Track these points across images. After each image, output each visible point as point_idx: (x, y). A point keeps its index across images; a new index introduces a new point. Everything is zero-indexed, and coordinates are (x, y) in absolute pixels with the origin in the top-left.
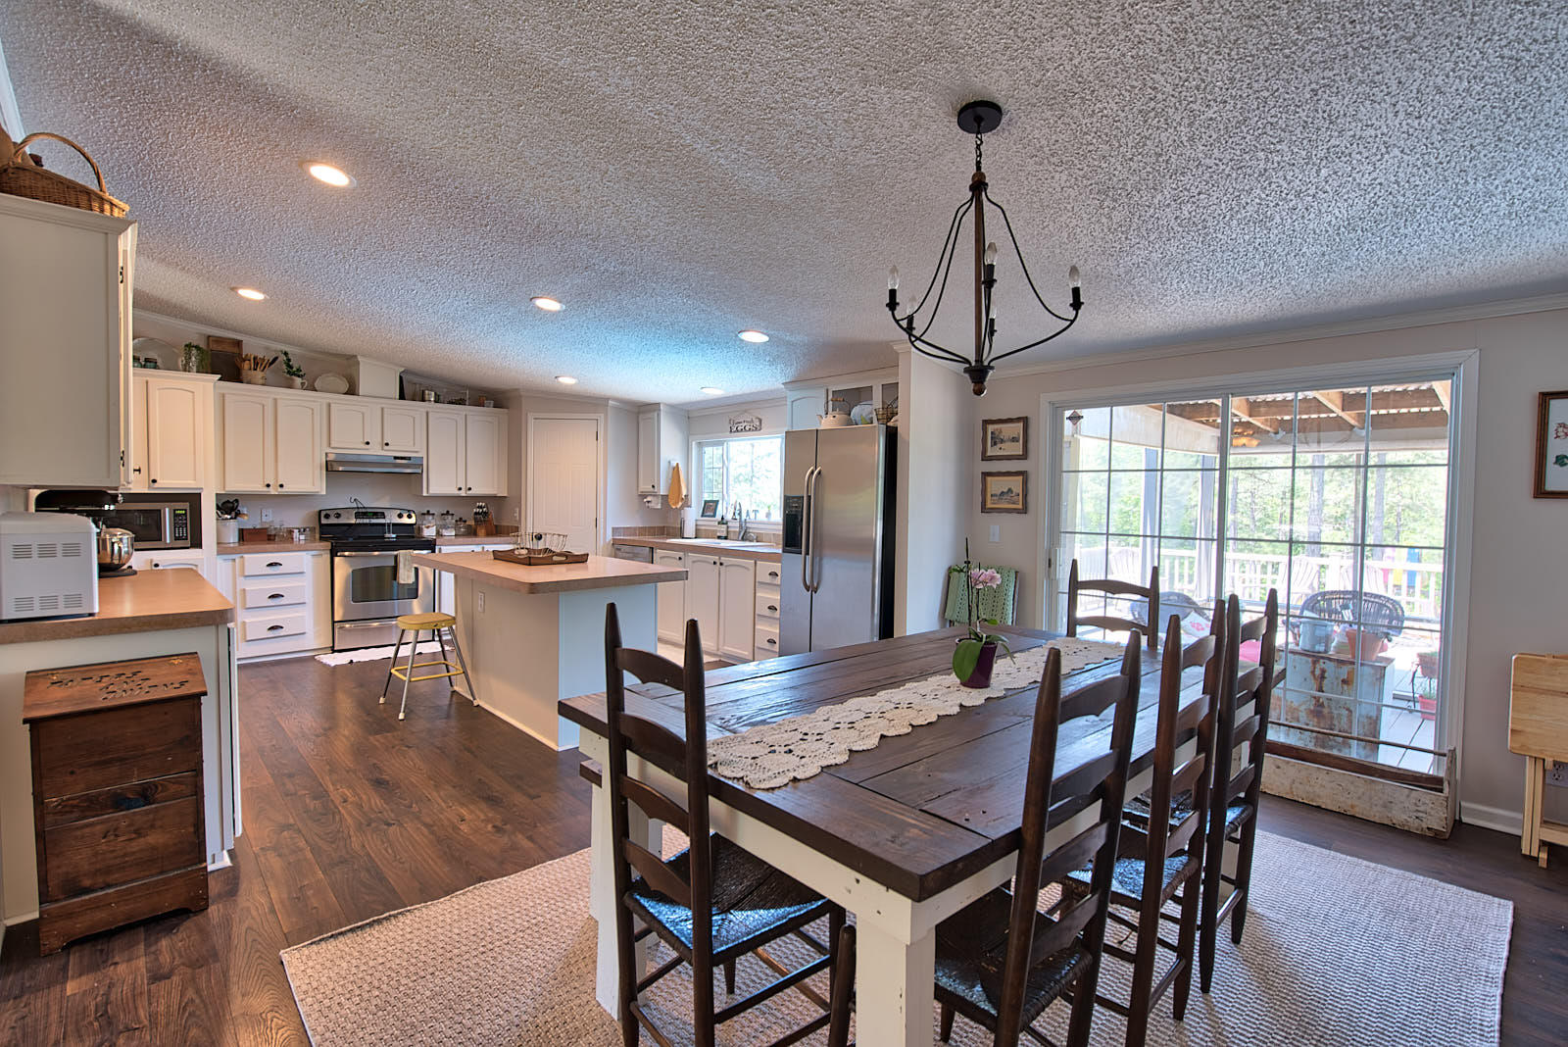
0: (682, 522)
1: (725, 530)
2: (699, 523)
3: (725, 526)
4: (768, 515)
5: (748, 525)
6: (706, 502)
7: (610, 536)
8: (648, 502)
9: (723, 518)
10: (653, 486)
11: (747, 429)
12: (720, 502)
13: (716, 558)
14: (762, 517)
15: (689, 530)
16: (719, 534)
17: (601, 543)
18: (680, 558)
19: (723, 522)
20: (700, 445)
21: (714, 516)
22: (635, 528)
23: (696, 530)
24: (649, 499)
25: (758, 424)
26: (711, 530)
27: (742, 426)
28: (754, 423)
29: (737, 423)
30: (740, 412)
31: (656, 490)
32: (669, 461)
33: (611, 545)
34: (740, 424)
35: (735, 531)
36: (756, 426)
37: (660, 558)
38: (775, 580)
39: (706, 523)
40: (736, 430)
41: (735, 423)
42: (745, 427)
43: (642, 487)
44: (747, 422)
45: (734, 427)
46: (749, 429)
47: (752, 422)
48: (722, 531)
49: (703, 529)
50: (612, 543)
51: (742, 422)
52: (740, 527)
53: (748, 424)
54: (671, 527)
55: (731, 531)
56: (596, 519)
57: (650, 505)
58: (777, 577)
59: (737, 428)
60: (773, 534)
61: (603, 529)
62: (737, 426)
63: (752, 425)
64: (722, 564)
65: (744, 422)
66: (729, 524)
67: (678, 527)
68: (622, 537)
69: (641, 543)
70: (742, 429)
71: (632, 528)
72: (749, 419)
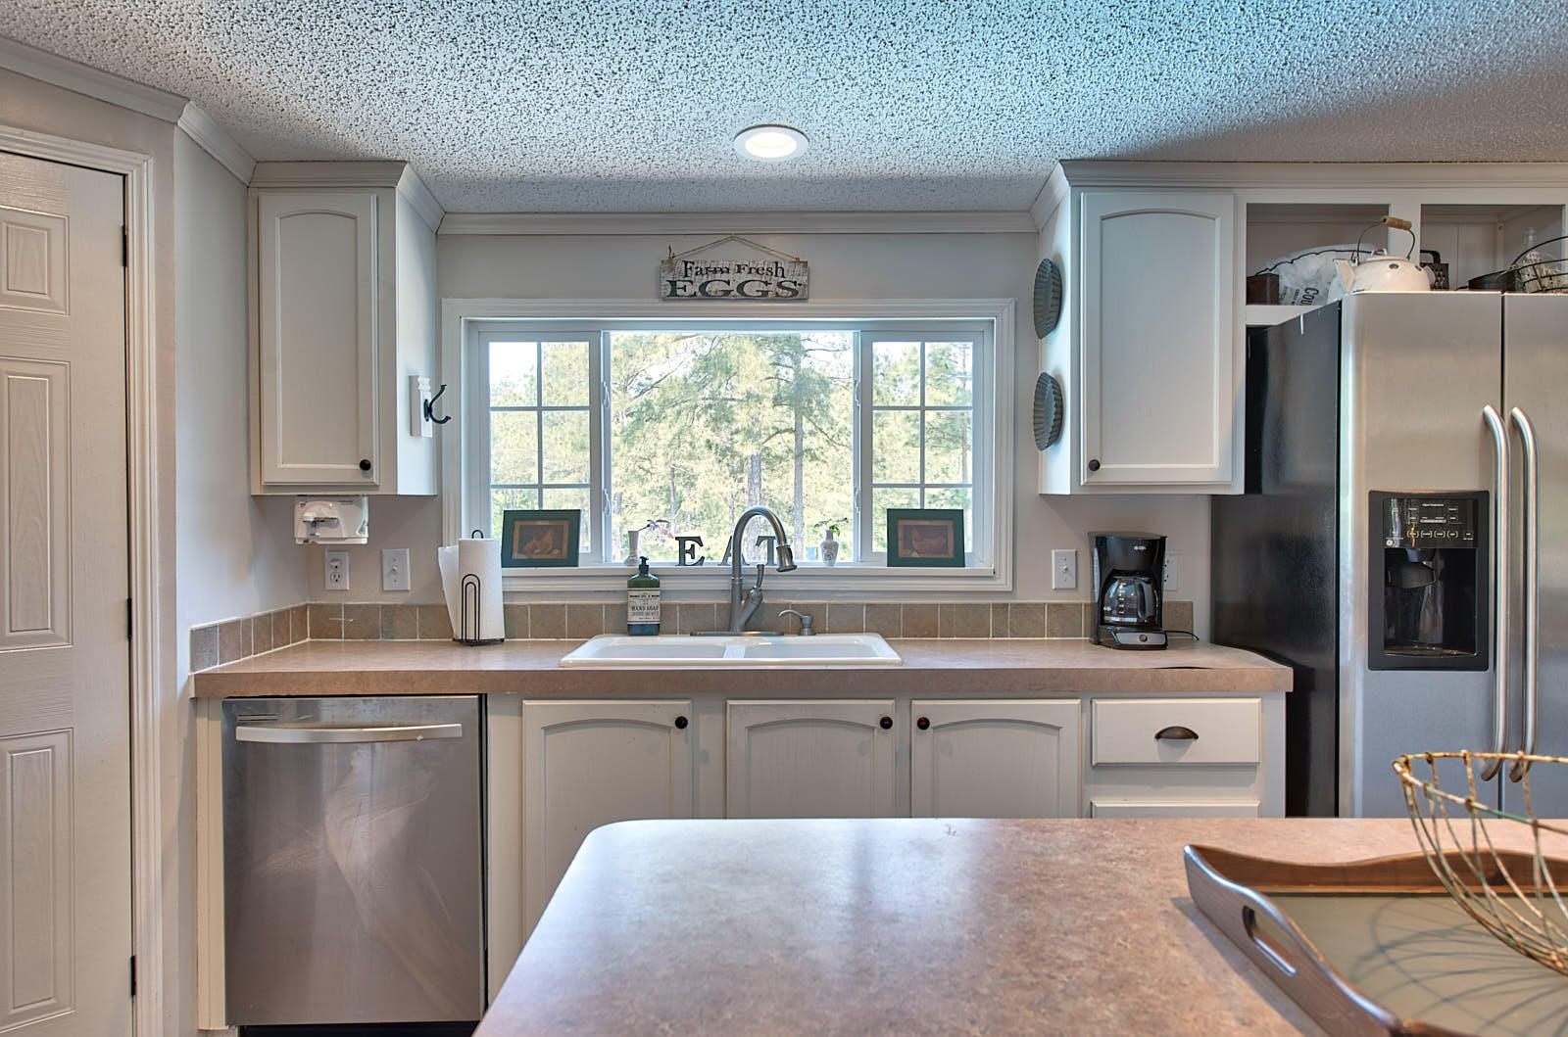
0: (472, 587)
1: (654, 602)
3: (656, 591)
4: (830, 549)
6: (514, 517)
7: (184, 668)
8: (315, 523)
9: (644, 568)
10: (365, 466)
11: (749, 289)
13: (885, 707)
16: (634, 619)
17: (154, 702)
18: (681, 723)
19: (646, 577)
20: (480, 334)
21: (569, 559)
24: (322, 510)
25: (803, 279)
26: (569, 606)
27: (728, 283)
28: (783, 276)
29: (704, 272)
30: (714, 239)
31: (375, 479)
32: (410, 377)
33: (187, 705)
34: (718, 276)
35: (694, 605)
36: (793, 286)
37: (547, 729)
38: (1186, 751)
39: (543, 584)
40: (699, 294)
41: (694, 271)
42: (740, 287)
43: (282, 466)
44: (753, 271)
45: (692, 282)
46: (760, 293)
47: (774, 271)
48: (649, 608)
49: (526, 606)
50: (193, 695)
51: (728, 269)
52: (737, 588)
53: (758, 277)
54: (339, 606)
55: (676, 605)
56: (130, 601)
57: (321, 532)
58: (1194, 743)
59: (703, 286)
60: (868, 605)
61: (161, 640)
62: (705, 279)
63: (775, 280)
64: (923, 724)
65: (739, 272)
66: (665, 584)
67: (383, 606)
68: (218, 666)
69: (413, 683)
70: (727, 293)
71: (237, 622)
72: (763, 261)
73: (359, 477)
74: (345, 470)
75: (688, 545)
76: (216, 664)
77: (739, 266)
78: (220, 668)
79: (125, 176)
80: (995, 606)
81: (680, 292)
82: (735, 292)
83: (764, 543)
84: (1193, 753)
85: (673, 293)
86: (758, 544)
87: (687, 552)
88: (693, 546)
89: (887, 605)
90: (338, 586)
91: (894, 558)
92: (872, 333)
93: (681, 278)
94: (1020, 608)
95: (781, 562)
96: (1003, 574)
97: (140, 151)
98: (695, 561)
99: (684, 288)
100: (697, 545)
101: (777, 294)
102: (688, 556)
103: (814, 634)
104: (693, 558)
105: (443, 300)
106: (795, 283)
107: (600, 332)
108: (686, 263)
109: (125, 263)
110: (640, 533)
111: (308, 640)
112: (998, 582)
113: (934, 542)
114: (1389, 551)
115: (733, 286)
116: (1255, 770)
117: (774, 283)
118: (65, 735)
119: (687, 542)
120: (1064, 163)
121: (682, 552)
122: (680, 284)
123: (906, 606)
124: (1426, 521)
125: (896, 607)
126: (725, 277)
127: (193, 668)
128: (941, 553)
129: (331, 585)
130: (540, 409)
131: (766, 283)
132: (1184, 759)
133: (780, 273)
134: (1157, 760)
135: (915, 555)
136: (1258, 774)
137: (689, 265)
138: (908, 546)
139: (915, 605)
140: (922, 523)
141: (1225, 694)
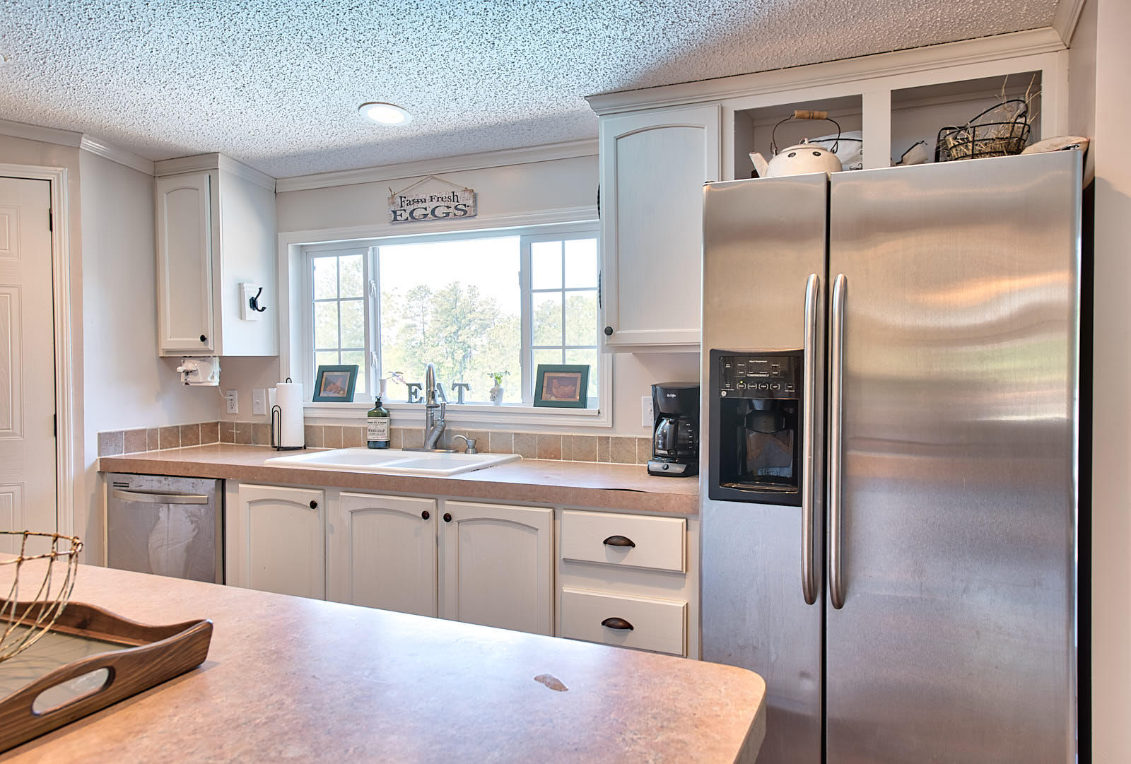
0: (277, 414)
1: (385, 427)
2: (311, 414)
3: (386, 420)
4: (496, 394)
5: (448, 416)
6: (323, 370)
7: (92, 454)
8: (187, 373)
9: (379, 404)
10: (203, 339)
11: (438, 212)
12: (362, 369)
13: (427, 504)
14: (478, 396)
15: (292, 433)
16: (371, 438)
17: (70, 472)
18: (313, 505)
19: (379, 410)
20: (306, 253)
21: (348, 397)
22: (153, 432)
23: (307, 428)
24: (189, 365)
25: (470, 202)
26: (344, 428)
27: (426, 209)
28: (458, 201)
29: (411, 203)
30: (419, 179)
31: (210, 347)
32: (240, 284)
33: (95, 476)
34: (420, 205)
35: (410, 430)
36: (463, 208)
37: (250, 503)
38: (625, 556)
39: (330, 413)
40: (409, 218)
41: (406, 203)
42: (433, 211)
43: (169, 339)
44: (440, 199)
45: (405, 210)
46: (445, 215)
47: (452, 198)
48: (379, 431)
49: (322, 427)
50: (99, 470)
51: (425, 200)
52: (429, 420)
53: (443, 204)
54: (233, 423)
55: (401, 429)
56: (55, 416)
57: (191, 379)
58: (632, 550)
59: (412, 213)
60: (515, 434)
61: (74, 438)
62: (412, 207)
63: (453, 205)
64: (448, 518)
65: (432, 201)
66: (394, 415)
67: (254, 424)
68: (123, 454)
69: (188, 470)
70: (426, 216)
71: (145, 430)
72: (445, 191)
73: (201, 345)
74: (194, 342)
75: (414, 388)
76: (122, 453)
77: (431, 197)
78: (125, 456)
79: (50, 181)
80: (600, 438)
81: (399, 218)
82: (430, 216)
83: (457, 387)
84: (631, 558)
85: (395, 219)
86: (453, 389)
87: (413, 394)
88: (416, 389)
89: (527, 434)
90: (232, 411)
91: (539, 401)
92: (530, 237)
93: (399, 209)
94: (618, 440)
95: (428, 401)
96: (606, 412)
97: (59, 166)
98: (418, 400)
99: (401, 215)
100: (418, 390)
101: (455, 215)
102: (413, 397)
103: (477, 453)
104: (416, 398)
105: (279, 234)
106: (465, 205)
107: (368, 248)
108: (401, 197)
109: (51, 229)
110: (388, 381)
111: (218, 443)
112: (603, 420)
113: (568, 389)
114: (723, 399)
115: (429, 211)
116: (685, 578)
117: (453, 207)
118: (20, 487)
119: (413, 387)
120: (588, 99)
121: (411, 393)
122: (398, 213)
123: (540, 435)
124: (752, 375)
125: (533, 436)
126: (424, 205)
127: (99, 455)
128: (570, 397)
129: (229, 411)
130: (339, 300)
131: (448, 207)
132: (623, 563)
133: (456, 200)
134: (605, 560)
135: (553, 399)
136: (687, 580)
137: (403, 199)
138: (550, 392)
139: (546, 435)
140: (561, 375)
141: (656, 513)
